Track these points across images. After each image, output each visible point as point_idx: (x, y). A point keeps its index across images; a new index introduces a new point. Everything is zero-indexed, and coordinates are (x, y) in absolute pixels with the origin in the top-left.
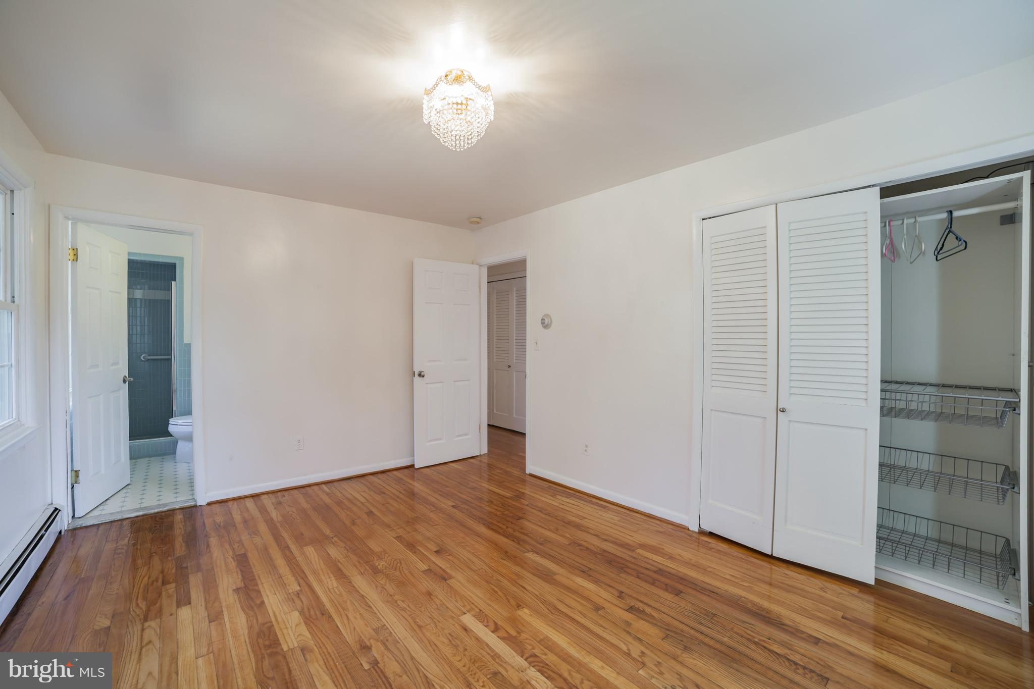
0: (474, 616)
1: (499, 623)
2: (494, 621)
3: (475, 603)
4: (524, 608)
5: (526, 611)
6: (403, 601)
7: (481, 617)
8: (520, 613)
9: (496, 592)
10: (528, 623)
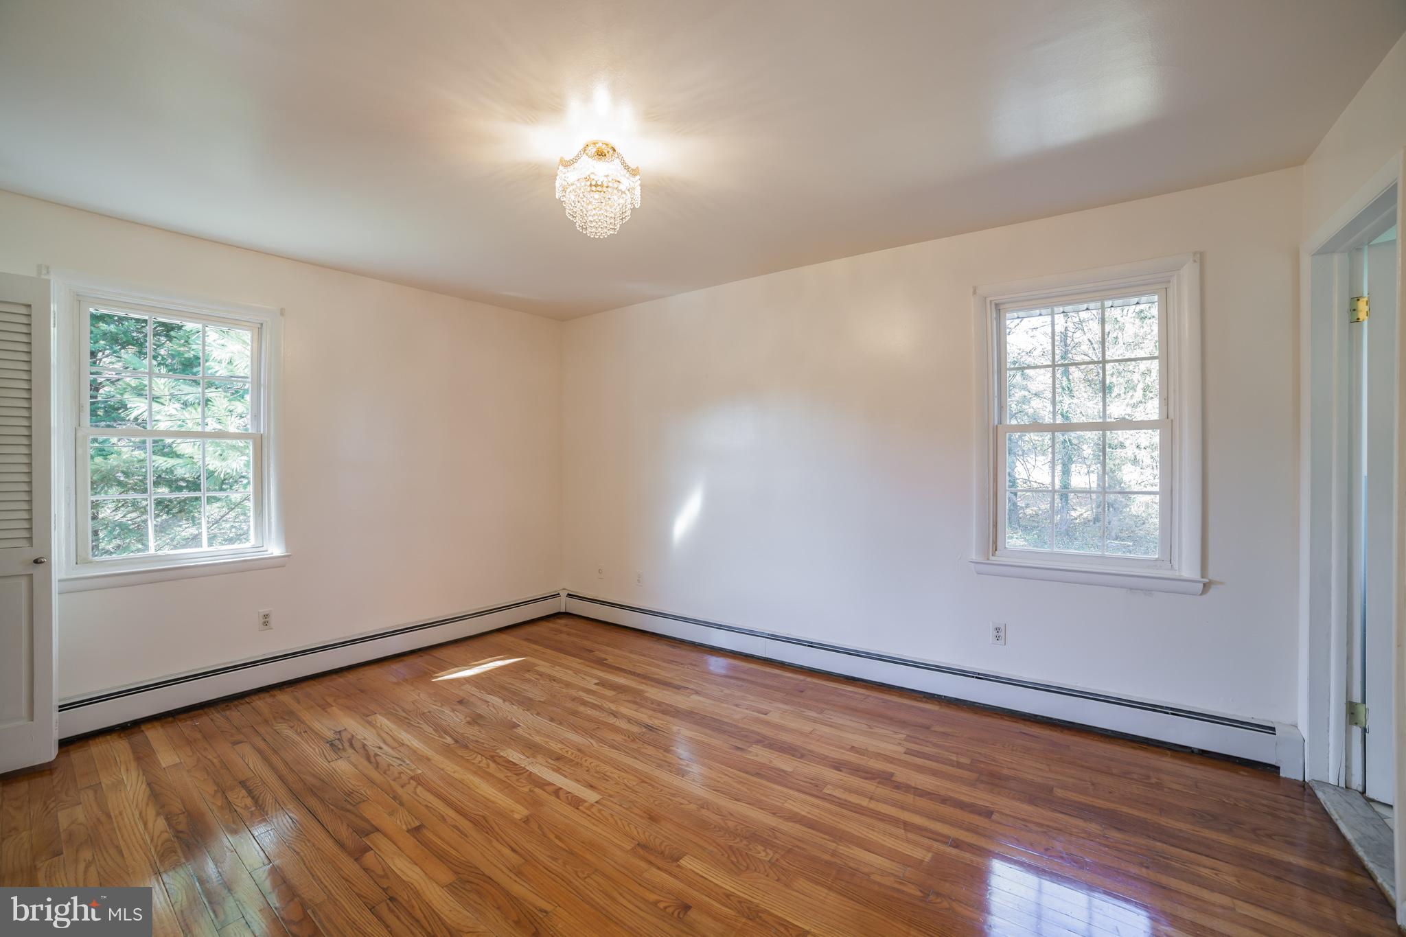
0: (585, 801)
1: (553, 798)
2: (560, 799)
3: (585, 816)
4: (520, 820)
5: (517, 816)
6: (681, 804)
7: (576, 802)
8: (525, 812)
9: (557, 837)
10: (518, 802)
